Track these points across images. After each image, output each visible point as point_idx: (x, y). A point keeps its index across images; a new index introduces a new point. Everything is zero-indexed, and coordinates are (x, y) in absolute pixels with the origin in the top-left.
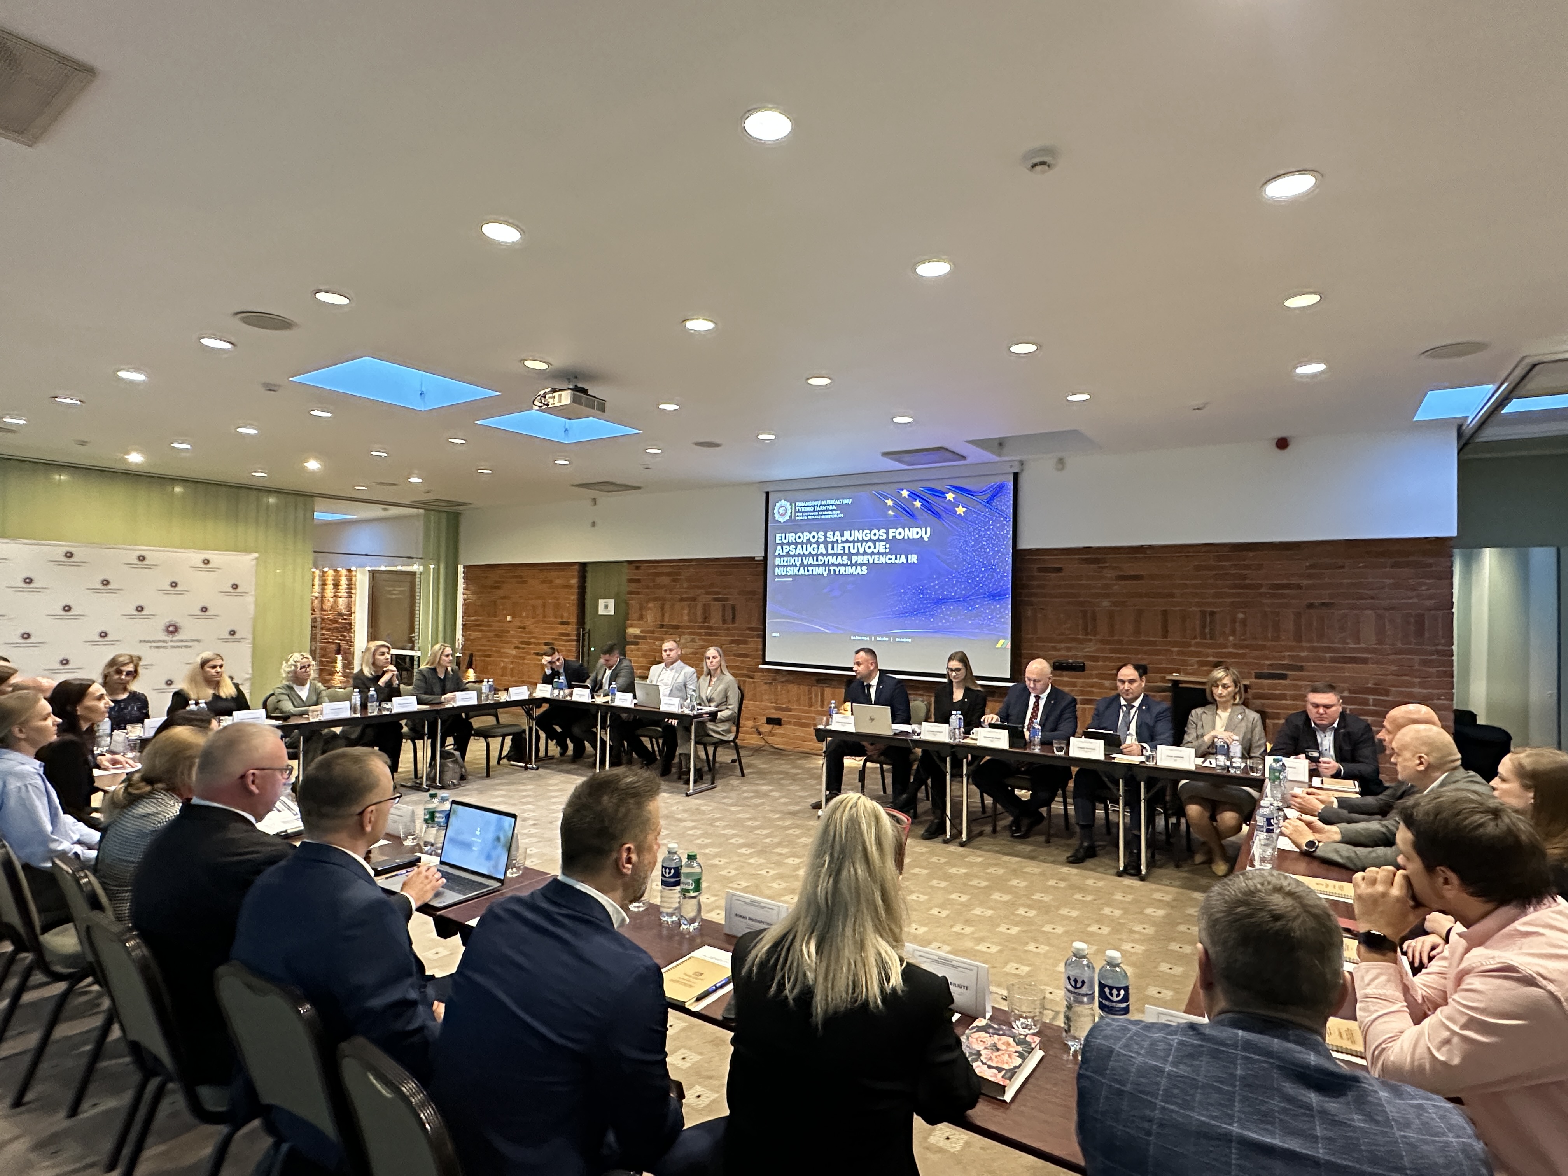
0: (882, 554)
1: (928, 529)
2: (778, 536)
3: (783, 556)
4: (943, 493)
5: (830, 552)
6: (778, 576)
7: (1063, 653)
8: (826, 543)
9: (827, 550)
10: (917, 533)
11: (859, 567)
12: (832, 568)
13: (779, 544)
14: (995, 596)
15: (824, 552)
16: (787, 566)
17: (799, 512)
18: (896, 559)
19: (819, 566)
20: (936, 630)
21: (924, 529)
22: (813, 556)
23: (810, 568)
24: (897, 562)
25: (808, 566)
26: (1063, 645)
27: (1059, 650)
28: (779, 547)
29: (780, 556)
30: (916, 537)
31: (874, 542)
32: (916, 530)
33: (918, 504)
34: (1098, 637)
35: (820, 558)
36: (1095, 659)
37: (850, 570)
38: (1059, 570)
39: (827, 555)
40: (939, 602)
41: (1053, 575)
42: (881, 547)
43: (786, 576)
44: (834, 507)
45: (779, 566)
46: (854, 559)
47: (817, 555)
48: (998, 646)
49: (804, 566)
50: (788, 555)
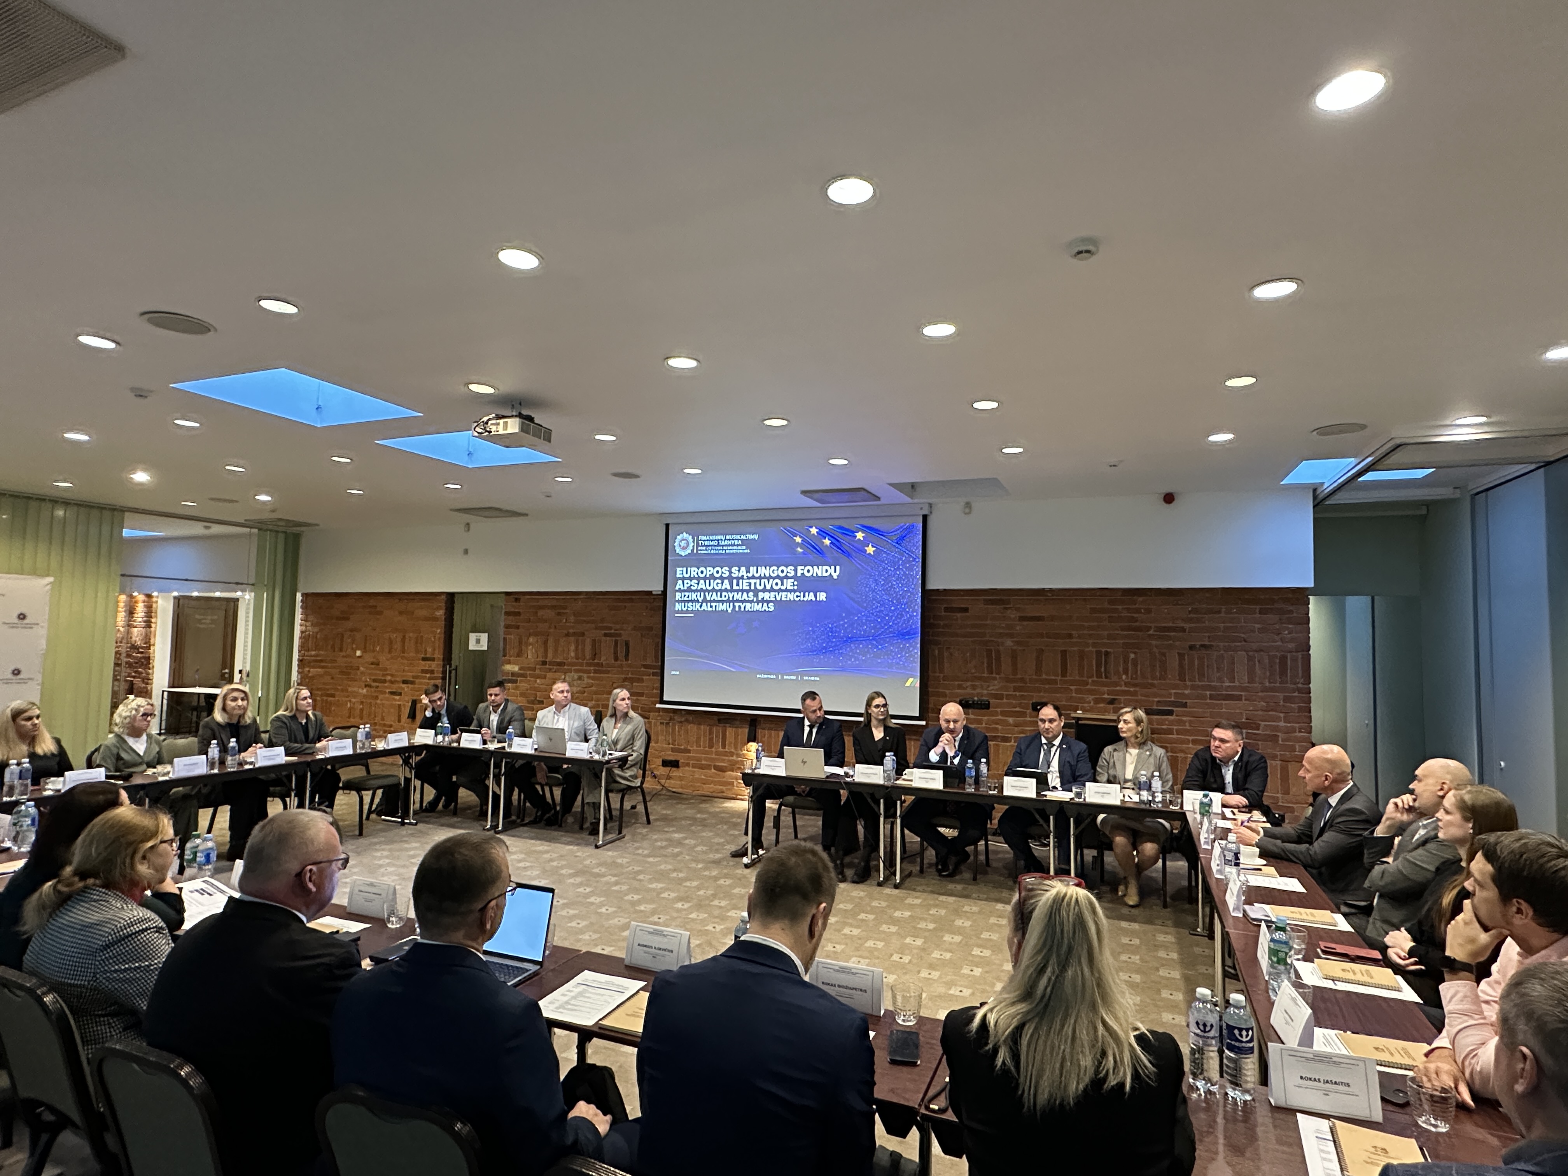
0: (790, 591)
1: (838, 568)
2: (679, 569)
3: (684, 591)
4: (853, 532)
5: (735, 587)
6: (678, 612)
7: (969, 691)
8: (730, 579)
9: (731, 584)
10: (827, 571)
11: (765, 604)
12: (737, 604)
13: (680, 578)
14: (905, 635)
15: (729, 588)
16: (688, 601)
17: (702, 546)
18: (804, 596)
19: (723, 602)
20: (843, 669)
21: (833, 567)
22: (717, 591)
23: (713, 604)
24: (805, 599)
25: (711, 601)
26: (969, 684)
27: (965, 689)
28: (680, 582)
29: (680, 591)
30: (825, 574)
31: (782, 579)
32: (825, 567)
33: (827, 542)
34: (1002, 675)
35: (724, 594)
36: (999, 697)
37: (757, 607)
38: (966, 610)
39: (732, 590)
40: (848, 640)
41: (959, 615)
42: (789, 584)
43: (687, 612)
44: (740, 542)
45: (679, 602)
46: (761, 595)
47: (721, 591)
48: (908, 684)
49: (707, 602)
50: (689, 590)
